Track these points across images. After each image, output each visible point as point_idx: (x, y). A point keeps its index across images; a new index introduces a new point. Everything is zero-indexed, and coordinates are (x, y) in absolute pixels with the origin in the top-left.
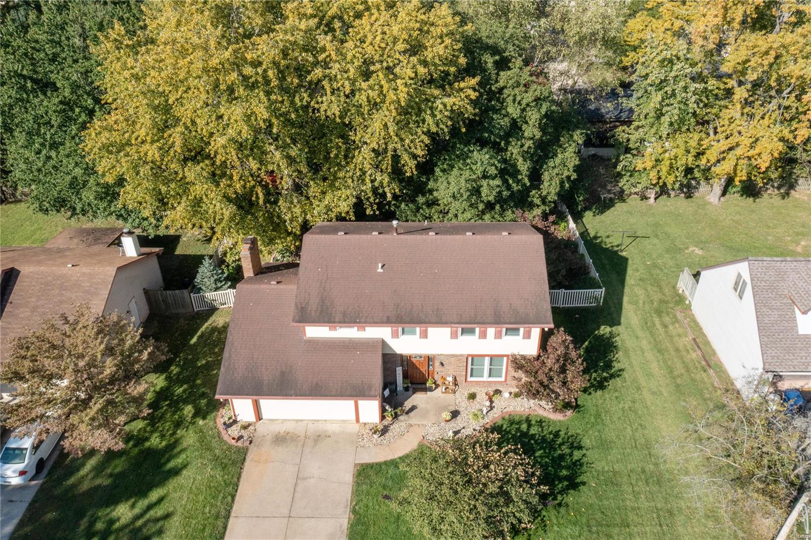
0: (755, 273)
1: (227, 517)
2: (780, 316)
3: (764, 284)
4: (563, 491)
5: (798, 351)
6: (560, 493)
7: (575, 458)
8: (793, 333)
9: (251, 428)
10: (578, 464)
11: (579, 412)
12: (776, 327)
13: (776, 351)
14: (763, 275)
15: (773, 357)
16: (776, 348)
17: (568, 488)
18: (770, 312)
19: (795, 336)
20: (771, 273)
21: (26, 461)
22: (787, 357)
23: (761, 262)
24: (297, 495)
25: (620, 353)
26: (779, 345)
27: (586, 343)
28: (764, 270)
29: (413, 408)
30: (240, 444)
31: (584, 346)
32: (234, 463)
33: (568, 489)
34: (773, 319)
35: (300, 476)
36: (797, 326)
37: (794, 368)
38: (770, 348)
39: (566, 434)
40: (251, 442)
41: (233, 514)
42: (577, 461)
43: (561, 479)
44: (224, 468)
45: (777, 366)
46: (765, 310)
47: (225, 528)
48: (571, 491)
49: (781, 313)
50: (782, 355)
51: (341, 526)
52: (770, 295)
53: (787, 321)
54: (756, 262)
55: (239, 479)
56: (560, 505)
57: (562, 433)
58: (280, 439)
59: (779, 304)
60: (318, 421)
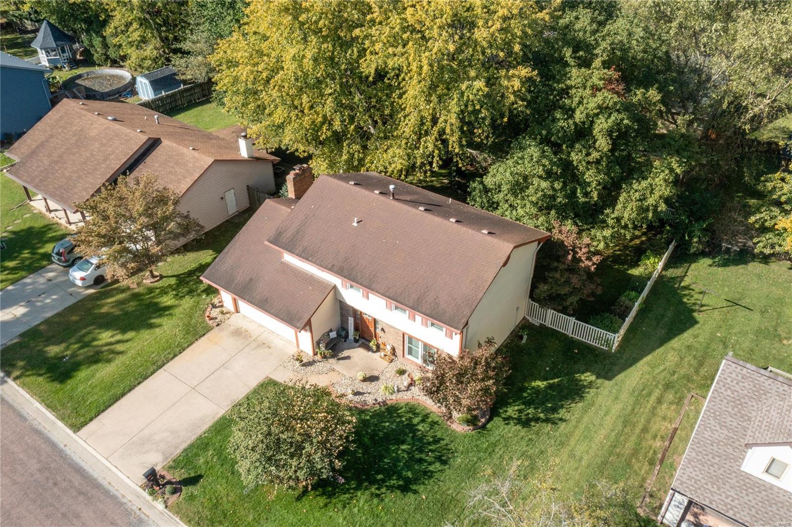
0: (725, 376)
1: (160, 367)
2: (729, 438)
3: (729, 392)
4: (391, 488)
5: (727, 487)
6: (386, 486)
7: (431, 468)
8: (733, 465)
9: (228, 315)
10: (428, 474)
11: (479, 432)
12: (715, 448)
13: (698, 473)
14: (734, 384)
15: (690, 478)
16: (700, 470)
17: (399, 487)
18: (718, 428)
19: (734, 469)
20: (746, 385)
21: (89, 272)
22: (709, 487)
23: (739, 368)
24: (211, 377)
25: (580, 405)
26: (706, 469)
27: (556, 380)
28: (739, 378)
29: (348, 358)
30: (210, 322)
31: (551, 381)
32: (195, 335)
33: (397, 488)
34: (716, 436)
35: (225, 365)
36: (743, 459)
37: (711, 503)
38: (693, 467)
39: (447, 445)
40: (218, 325)
41: (165, 367)
42: (430, 471)
43: (400, 477)
44: (186, 333)
45: (691, 490)
46: (712, 422)
47: (152, 373)
48: (399, 492)
49: (731, 435)
50: (704, 481)
51: (217, 414)
52: (730, 409)
53: (734, 448)
54: (734, 365)
55: (188, 346)
56: (378, 496)
57: (443, 443)
58: (238, 333)
59: (735, 424)
60: (273, 332)
